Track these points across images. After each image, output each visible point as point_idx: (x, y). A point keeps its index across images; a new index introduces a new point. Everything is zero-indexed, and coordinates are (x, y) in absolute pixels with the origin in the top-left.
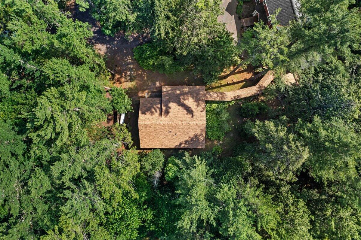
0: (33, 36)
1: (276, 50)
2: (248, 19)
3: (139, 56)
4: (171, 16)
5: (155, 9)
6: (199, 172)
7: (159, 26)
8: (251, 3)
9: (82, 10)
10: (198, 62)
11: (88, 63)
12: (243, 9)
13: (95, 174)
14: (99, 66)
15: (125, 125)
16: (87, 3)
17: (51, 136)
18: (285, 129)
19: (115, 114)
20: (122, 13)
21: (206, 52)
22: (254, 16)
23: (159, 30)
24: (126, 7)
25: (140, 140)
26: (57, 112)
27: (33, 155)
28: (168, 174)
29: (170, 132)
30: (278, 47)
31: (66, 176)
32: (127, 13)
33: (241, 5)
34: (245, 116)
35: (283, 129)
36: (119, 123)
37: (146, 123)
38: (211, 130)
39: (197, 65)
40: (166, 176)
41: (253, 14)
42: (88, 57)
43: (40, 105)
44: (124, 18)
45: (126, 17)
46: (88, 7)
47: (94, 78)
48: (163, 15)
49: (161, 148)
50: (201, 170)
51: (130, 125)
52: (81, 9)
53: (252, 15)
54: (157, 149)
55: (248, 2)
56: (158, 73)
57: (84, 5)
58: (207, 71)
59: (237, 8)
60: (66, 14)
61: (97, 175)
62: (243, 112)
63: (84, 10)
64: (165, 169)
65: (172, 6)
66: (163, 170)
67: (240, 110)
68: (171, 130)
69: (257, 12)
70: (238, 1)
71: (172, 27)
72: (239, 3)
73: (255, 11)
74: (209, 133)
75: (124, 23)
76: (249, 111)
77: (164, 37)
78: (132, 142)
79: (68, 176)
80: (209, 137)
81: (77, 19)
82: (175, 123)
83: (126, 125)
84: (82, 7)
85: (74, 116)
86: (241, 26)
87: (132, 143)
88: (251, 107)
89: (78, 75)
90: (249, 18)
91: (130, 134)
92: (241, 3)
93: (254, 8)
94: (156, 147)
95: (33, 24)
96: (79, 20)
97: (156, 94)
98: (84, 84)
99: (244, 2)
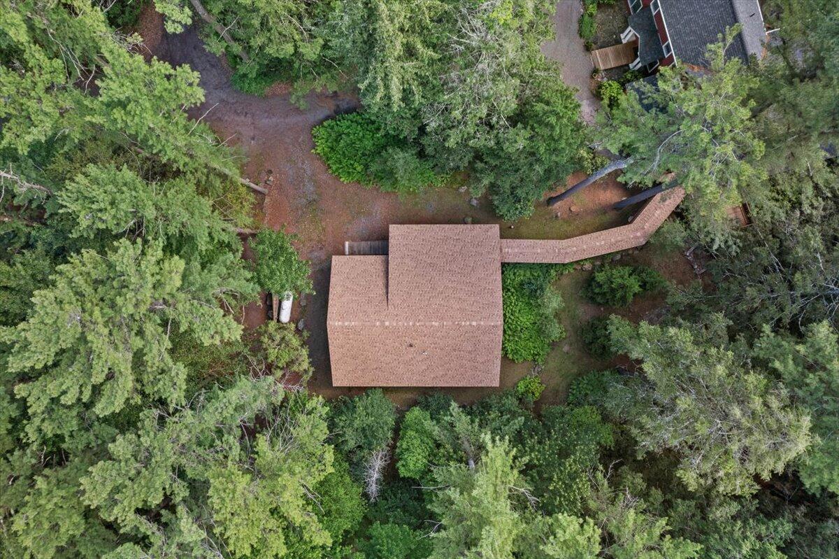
0: (29, 103)
1: (729, 149)
2: (609, 50)
3: (329, 147)
4: (419, 46)
5: (375, 29)
6: (496, 477)
7: (386, 75)
8: (617, 8)
9: (173, 30)
10: (483, 165)
11: (191, 172)
12: (595, 25)
13: (210, 493)
14: (224, 177)
15: (293, 326)
16: (187, 10)
17: (81, 392)
18: (730, 356)
19: (268, 297)
20: (285, 36)
21: (508, 140)
22: (624, 42)
23: (387, 87)
24: (294, 20)
25: (332, 367)
26: (95, 323)
27: (33, 436)
28: (405, 460)
29: (411, 346)
30: (733, 139)
31: (126, 503)
32: (297, 37)
33: (591, 15)
34: (601, 302)
35: (724, 355)
36: (278, 321)
37: (346, 324)
38: (513, 336)
39: (482, 171)
40: (399, 464)
41: (622, 36)
42: (191, 156)
43: (42, 313)
44: (289, 48)
45: (296, 47)
46: (189, 22)
47: (208, 213)
48: (399, 47)
49: (385, 385)
50: (500, 473)
51: (306, 326)
52: (170, 28)
53: (618, 41)
54: (375, 388)
55: (610, 6)
56: (377, 190)
57: (177, 15)
58: (507, 186)
59: (581, 22)
60: (129, 39)
61: (215, 497)
62: (597, 290)
63: (180, 30)
64: (398, 444)
65: (421, 20)
66: (393, 447)
67: (590, 285)
68: (413, 342)
69: (633, 31)
70: (584, 4)
71: (420, 77)
72: (586, 9)
73: (630, 28)
74: (510, 347)
75: (291, 63)
76: (613, 290)
77: (399, 106)
78: (312, 369)
79: (130, 503)
80: (510, 357)
81: (155, 57)
82: (423, 323)
83: (297, 327)
84: (174, 22)
85: (150, 328)
86: (591, 69)
87: (311, 374)
88: (620, 281)
89: (164, 207)
90: (611, 48)
91: (305, 352)
92: (592, 9)
93: (627, 22)
94: (372, 384)
95: (31, 69)
96: (162, 58)
97: (373, 243)
98: (180, 231)
99: (599, 6)
